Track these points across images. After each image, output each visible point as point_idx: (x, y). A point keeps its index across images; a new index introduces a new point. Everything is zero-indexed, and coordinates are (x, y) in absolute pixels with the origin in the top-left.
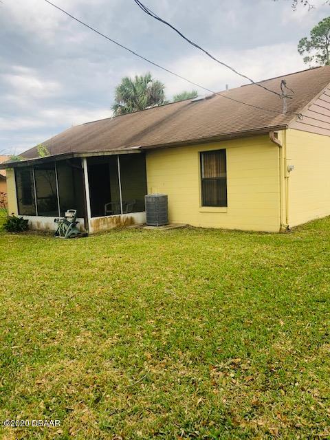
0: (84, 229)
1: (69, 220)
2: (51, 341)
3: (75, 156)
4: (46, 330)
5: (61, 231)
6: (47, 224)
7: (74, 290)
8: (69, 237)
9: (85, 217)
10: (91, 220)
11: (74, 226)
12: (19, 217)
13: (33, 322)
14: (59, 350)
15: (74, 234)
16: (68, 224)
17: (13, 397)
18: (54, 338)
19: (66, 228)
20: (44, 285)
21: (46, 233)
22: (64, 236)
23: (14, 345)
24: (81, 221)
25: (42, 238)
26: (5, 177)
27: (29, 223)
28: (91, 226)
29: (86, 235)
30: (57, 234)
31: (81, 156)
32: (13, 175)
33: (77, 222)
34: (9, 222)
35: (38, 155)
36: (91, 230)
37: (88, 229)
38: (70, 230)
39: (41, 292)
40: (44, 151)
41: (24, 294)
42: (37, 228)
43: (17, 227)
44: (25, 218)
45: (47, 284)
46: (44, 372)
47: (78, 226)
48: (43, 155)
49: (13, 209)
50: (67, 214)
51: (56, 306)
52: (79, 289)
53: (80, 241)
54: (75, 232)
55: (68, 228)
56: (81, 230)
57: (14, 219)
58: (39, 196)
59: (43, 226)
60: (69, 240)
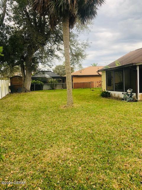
0: (135, 98)
1: (129, 93)
2: (128, 147)
3: (134, 65)
4: (125, 142)
5: (125, 98)
6: (118, 95)
7: (135, 126)
8: (128, 101)
9: (136, 93)
10: (139, 94)
11: (131, 96)
12: (107, 91)
13: (118, 137)
14: (132, 152)
15: (130, 100)
16: (128, 95)
17: (115, 168)
18: (129, 146)
19: (127, 97)
20: (121, 121)
21: (118, 99)
22: (126, 100)
23: (112, 145)
24: (135, 94)
25: (116, 100)
26: (101, 75)
27: (111, 94)
28: (139, 97)
29: (136, 101)
30: (123, 99)
31: (137, 64)
32: (105, 74)
33: (133, 95)
34: (103, 93)
35: (115, 65)
36: (139, 99)
37: (137, 98)
38: (129, 98)
39: (120, 124)
40: (118, 63)
41: (113, 124)
42: (114, 96)
43: (106, 95)
44: (109, 92)
45: (122, 121)
46: (127, 161)
47: (133, 96)
48: (117, 65)
49: (104, 88)
50: (128, 91)
51: (128, 132)
52: (137, 126)
53: (134, 103)
54: (132, 99)
55: (128, 97)
56: (134, 98)
57: (105, 92)
58: (115, 83)
59: (117, 95)
60: (129, 102)
